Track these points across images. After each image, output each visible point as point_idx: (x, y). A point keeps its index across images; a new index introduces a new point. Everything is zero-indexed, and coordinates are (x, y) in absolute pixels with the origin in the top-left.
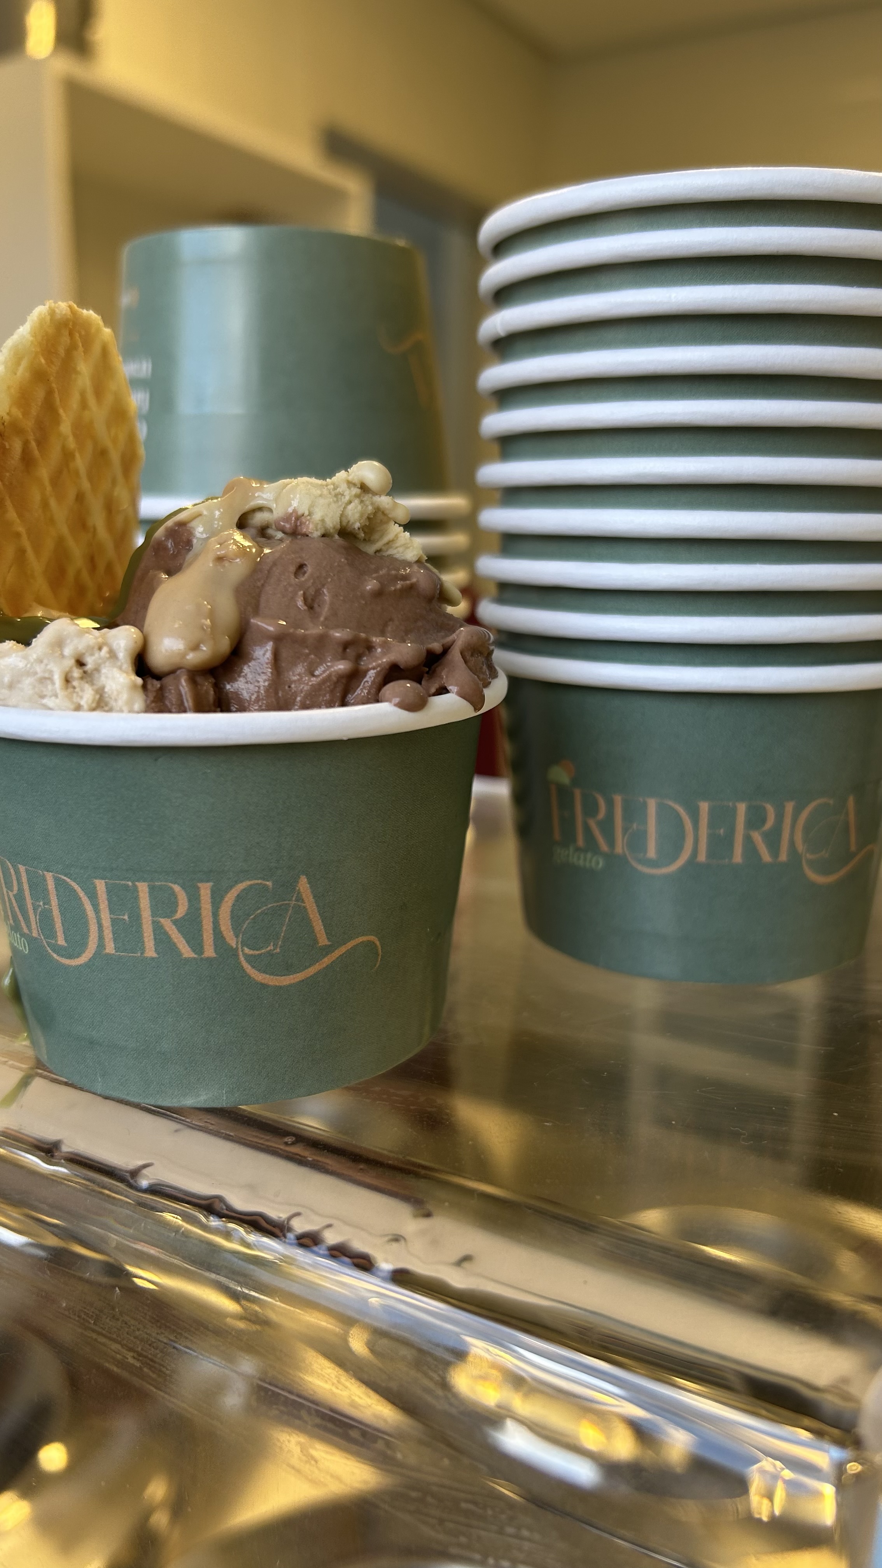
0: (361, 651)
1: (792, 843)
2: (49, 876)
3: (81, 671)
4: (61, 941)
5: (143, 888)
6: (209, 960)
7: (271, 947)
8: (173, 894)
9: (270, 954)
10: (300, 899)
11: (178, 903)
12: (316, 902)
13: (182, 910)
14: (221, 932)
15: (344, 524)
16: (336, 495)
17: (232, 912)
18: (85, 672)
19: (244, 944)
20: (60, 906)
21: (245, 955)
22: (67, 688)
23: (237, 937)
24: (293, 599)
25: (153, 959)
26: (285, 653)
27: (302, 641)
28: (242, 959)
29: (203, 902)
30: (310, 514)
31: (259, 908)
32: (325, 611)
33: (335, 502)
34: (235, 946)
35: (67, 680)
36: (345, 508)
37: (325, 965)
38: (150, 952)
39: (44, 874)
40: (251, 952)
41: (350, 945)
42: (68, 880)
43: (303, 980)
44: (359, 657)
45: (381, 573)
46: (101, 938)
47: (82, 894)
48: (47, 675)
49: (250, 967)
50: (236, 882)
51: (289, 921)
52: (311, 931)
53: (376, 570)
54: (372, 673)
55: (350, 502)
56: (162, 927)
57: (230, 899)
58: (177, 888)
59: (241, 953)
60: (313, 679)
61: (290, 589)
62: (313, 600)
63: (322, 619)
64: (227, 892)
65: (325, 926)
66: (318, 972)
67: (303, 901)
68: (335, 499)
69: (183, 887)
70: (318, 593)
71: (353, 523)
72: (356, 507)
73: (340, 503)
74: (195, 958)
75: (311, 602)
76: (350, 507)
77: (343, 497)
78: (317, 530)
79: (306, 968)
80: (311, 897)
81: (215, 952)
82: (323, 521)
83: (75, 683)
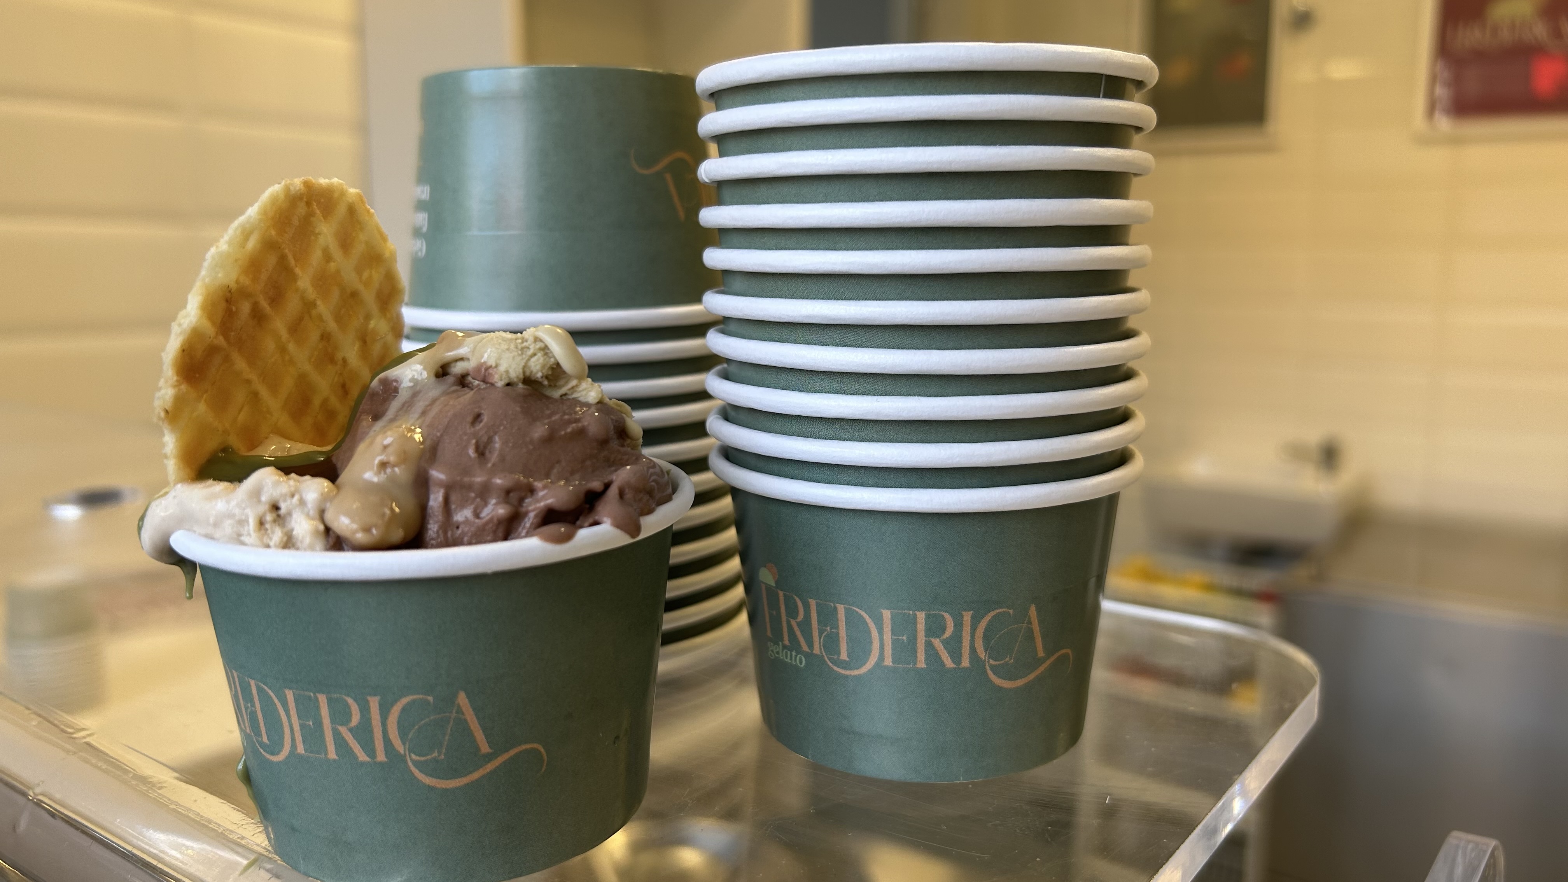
0: (523, 494)
1: (973, 650)
2: (252, 682)
3: (274, 515)
4: (265, 739)
5: (322, 699)
6: (381, 764)
7: (436, 754)
8: (348, 706)
9: (435, 760)
10: (460, 711)
11: (351, 713)
12: (476, 715)
13: (355, 719)
14: (390, 740)
15: (528, 374)
16: (522, 349)
17: (399, 722)
18: (279, 516)
19: (411, 751)
20: (262, 709)
21: (413, 761)
22: (260, 529)
23: (404, 744)
24: (466, 447)
25: (334, 761)
26: (453, 498)
27: (469, 487)
28: (410, 763)
29: (372, 713)
30: (496, 366)
31: (422, 720)
32: (494, 457)
33: (519, 355)
34: (402, 752)
35: (261, 523)
36: (529, 360)
37: (488, 770)
38: (332, 755)
39: (249, 682)
40: (418, 758)
41: (512, 752)
42: (266, 688)
43: (468, 784)
44: (521, 500)
45: (554, 418)
46: (293, 740)
47: (276, 700)
48: (243, 518)
49: (417, 771)
50: (401, 697)
51: (451, 730)
52: (473, 740)
53: (550, 416)
54: (532, 515)
55: (534, 355)
56: (340, 733)
57: (396, 711)
58: (350, 701)
59: (408, 759)
60: (477, 521)
61: (465, 438)
62: (485, 447)
63: (489, 465)
64: (392, 706)
65: (485, 736)
66: (483, 776)
67: (463, 714)
68: (520, 352)
69: (355, 700)
70: (490, 440)
71: (537, 373)
72: (538, 360)
73: (524, 356)
74: (369, 762)
75: (482, 452)
76: (534, 359)
77: (528, 350)
78: (501, 380)
79: (470, 772)
80: (471, 710)
81: (386, 757)
82: (507, 372)
83: (268, 526)
